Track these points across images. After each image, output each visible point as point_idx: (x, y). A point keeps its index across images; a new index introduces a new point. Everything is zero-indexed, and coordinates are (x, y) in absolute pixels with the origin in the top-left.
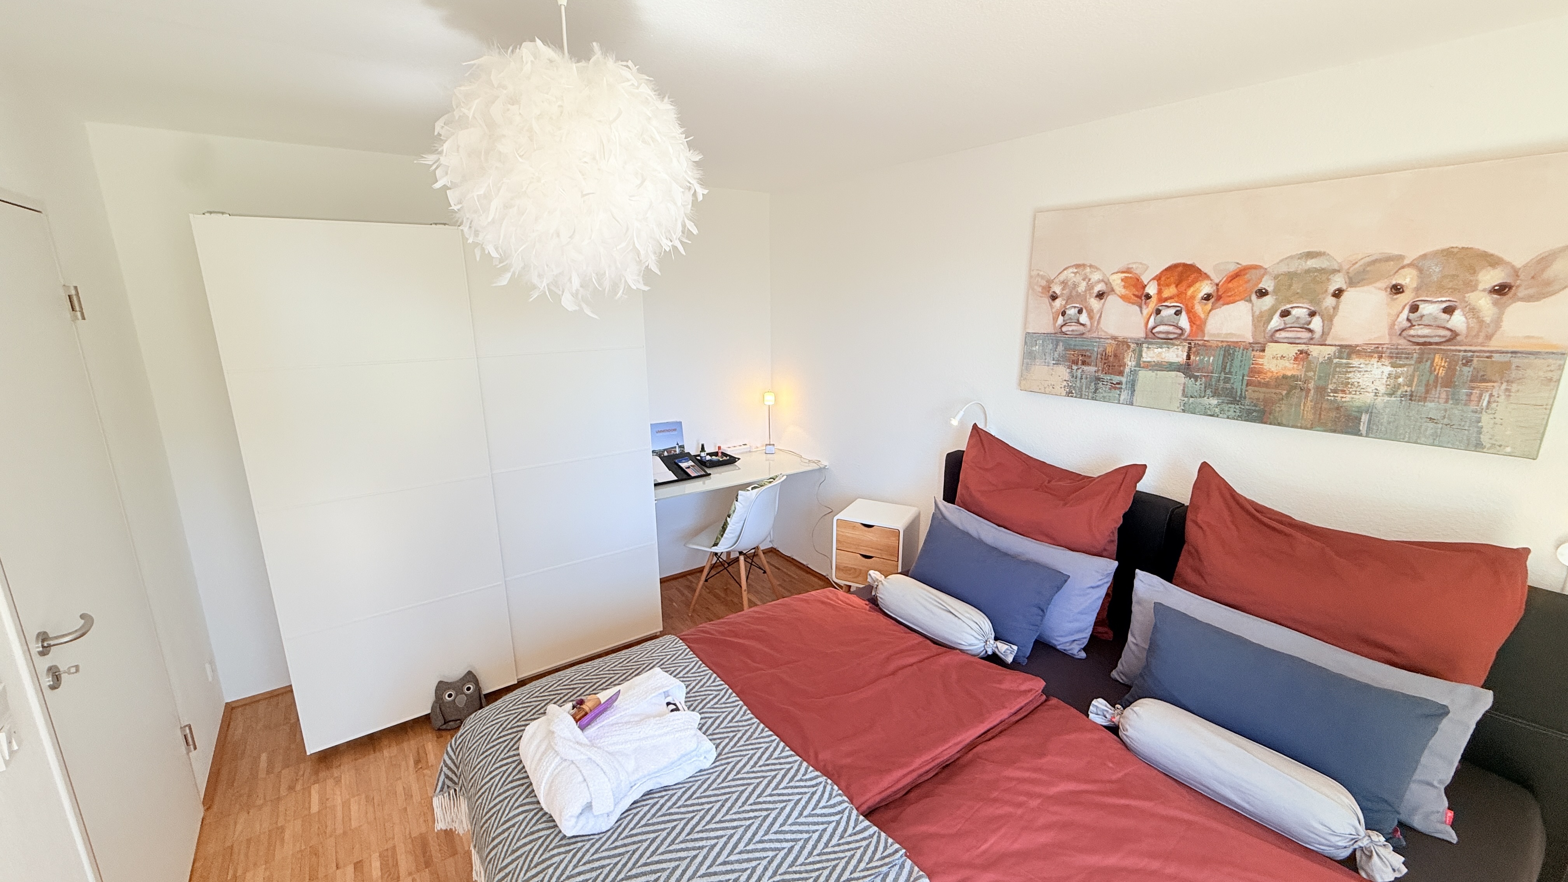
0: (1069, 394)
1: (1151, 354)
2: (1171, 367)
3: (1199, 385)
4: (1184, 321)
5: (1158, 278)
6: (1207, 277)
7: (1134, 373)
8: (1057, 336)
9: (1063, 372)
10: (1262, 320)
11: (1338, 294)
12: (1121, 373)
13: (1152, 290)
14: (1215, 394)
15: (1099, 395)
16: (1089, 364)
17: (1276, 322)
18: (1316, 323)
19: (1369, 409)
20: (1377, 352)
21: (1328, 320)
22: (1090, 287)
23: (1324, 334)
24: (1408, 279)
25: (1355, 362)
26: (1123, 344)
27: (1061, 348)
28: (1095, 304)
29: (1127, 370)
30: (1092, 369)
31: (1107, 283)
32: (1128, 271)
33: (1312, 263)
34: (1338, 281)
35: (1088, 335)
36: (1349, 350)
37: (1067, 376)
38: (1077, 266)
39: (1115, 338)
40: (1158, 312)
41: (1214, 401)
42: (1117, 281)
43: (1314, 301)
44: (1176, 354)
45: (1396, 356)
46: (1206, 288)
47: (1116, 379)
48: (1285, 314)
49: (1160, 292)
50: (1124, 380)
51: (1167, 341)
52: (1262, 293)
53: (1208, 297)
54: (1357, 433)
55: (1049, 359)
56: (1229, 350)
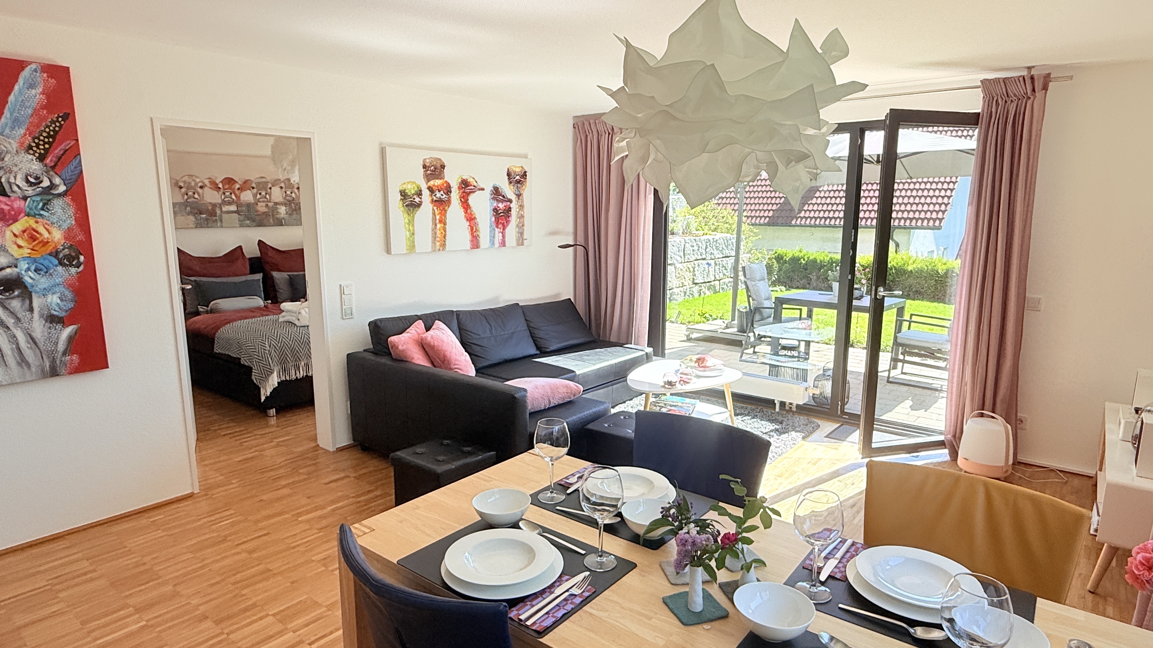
0: (196, 227)
1: (225, 208)
2: (233, 212)
3: (242, 218)
4: (233, 197)
5: (221, 182)
6: (237, 182)
7: (221, 216)
8: (186, 204)
9: (192, 218)
10: (255, 196)
11: (270, 188)
12: (216, 216)
13: (220, 186)
14: (248, 220)
15: (209, 225)
16: (202, 214)
17: (258, 196)
18: (268, 196)
19: (284, 218)
20: (281, 204)
21: (270, 196)
22: (196, 184)
23: (270, 199)
24: (283, 185)
25: (278, 206)
26: (214, 205)
27: (188, 209)
28: (199, 190)
29: (218, 215)
30: (204, 216)
31: (203, 183)
32: (209, 178)
33: (263, 180)
34: (270, 185)
35: (200, 202)
36: (276, 204)
37: (194, 220)
38: (189, 175)
39: (210, 203)
40: (224, 193)
41: (248, 222)
42: (207, 182)
43: (266, 190)
44: (233, 208)
45: (285, 205)
46: (238, 186)
47: (214, 218)
48: (260, 194)
49: (223, 186)
50: (217, 218)
51: (230, 203)
52: (253, 188)
53: (239, 189)
54: (282, 225)
55: (184, 213)
56: (248, 205)
